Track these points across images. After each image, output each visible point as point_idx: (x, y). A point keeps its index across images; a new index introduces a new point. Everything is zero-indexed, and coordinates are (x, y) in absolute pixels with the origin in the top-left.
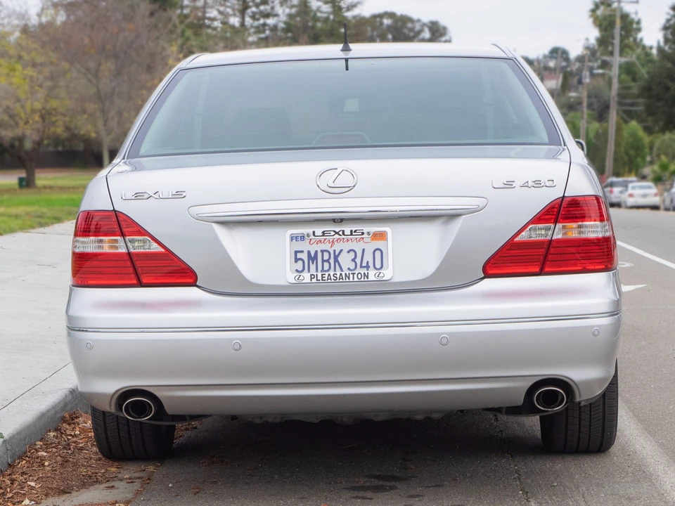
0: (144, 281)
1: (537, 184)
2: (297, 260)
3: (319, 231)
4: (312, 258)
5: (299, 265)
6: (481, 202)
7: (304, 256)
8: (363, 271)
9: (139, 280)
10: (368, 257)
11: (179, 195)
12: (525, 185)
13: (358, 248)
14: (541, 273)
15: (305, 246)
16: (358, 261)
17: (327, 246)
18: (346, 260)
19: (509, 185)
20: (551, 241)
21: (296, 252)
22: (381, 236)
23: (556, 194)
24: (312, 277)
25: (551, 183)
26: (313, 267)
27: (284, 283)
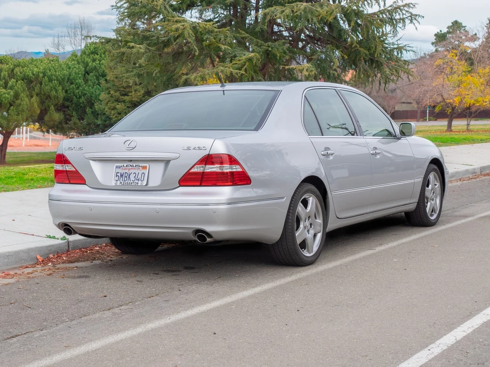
0: (71, 182)
1: (199, 148)
2: (117, 176)
3: (125, 165)
4: (122, 176)
5: (117, 178)
6: (177, 155)
7: (119, 175)
8: (137, 181)
9: (69, 182)
10: (140, 176)
11: (81, 149)
12: (194, 149)
13: (137, 172)
14: (201, 185)
15: (120, 171)
16: (136, 177)
17: (127, 171)
18: (132, 177)
19: (189, 148)
20: (203, 173)
21: (117, 173)
22: (144, 168)
23: (206, 153)
24: (121, 183)
25: (204, 148)
26: (121, 179)
27: (111, 185)
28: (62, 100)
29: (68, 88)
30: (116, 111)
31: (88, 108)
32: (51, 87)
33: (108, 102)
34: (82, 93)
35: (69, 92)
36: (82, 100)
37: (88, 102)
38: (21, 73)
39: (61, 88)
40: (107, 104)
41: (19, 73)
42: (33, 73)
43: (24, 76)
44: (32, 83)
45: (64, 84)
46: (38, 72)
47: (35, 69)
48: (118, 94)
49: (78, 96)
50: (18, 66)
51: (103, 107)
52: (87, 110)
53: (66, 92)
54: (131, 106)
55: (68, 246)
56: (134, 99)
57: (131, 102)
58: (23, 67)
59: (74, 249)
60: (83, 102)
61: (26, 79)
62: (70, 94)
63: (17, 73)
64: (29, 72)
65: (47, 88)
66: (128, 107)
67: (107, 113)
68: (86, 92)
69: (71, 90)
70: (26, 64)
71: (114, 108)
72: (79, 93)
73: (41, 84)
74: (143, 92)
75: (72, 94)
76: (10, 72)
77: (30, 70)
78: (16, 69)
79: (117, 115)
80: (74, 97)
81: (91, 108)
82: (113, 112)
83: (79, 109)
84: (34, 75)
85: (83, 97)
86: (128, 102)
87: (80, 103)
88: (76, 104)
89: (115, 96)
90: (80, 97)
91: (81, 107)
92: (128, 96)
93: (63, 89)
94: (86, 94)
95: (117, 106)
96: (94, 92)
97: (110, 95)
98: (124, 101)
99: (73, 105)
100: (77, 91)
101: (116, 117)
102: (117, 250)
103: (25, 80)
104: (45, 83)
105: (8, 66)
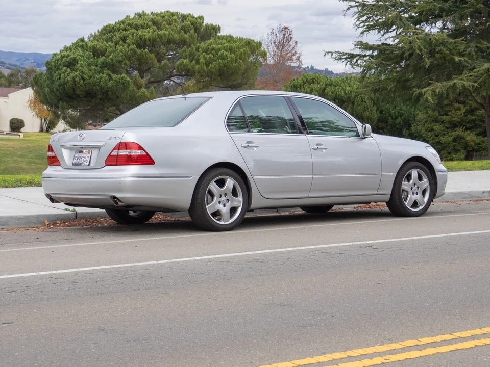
1: (116, 138)
5: (75, 161)
6: (104, 143)
7: (76, 158)
8: (84, 163)
10: (86, 159)
12: (113, 138)
13: (85, 156)
17: (80, 156)
19: (110, 138)
20: (118, 155)
22: (89, 153)
23: (118, 141)
25: (118, 138)
28: (376, 121)
29: (383, 108)
30: (433, 133)
31: (405, 129)
32: (365, 107)
33: (425, 122)
34: (399, 112)
35: (384, 112)
36: (399, 120)
37: (405, 124)
38: (332, 93)
39: (375, 108)
40: (425, 124)
41: (330, 93)
42: (345, 92)
43: (336, 96)
44: (344, 103)
45: (379, 104)
46: (351, 92)
47: (348, 88)
48: (436, 113)
49: (394, 117)
50: (330, 85)
51: (419, 128)
52: (404, 132)
53: (381, 112)
54: (451, 126)
55: (76, 217)
56: (454, 119)
57: (450, 122)
58: (335, 86)
59: (81, 218)
60: (400, 123)
61: (338, 99)
62: (385, 114)
63: (328, 93)
64: (341, 91)
65: (359, 108)
66: (448, 128)
67: (423, 135)
68: (403, 112)
69: (386, 110)
70: (338, 83)
71: (432, 130)
72: (395, 113)
73: (353, 103)
74: (464, 110)
75: (387, 115)
76: (321, 91)
77: (343, 89)
78: (327, 89)
79: (435, 137)
80: (390, 118)
81: (408, 129)
82: (430, 134)
83: (394, 131)
84: (346, 94)
85: (399, 118)
86: (447, 122)
87: (397, 124)
88: (391, 125)
89: (433, 115)
90: (396, 118)
91: (397, 129)
92: (448, 115)
93: (377, 109)
94: (403, 114)
95: (435, 127)
96: (412, 112)
97: (428, 115)
98: (442, 122)
99: (388, 127)
100: (393, 111)
101: (433, 139)
102: (115, 222)
103: (336, 100)
104: (357, 103)
105: (319, 85)
